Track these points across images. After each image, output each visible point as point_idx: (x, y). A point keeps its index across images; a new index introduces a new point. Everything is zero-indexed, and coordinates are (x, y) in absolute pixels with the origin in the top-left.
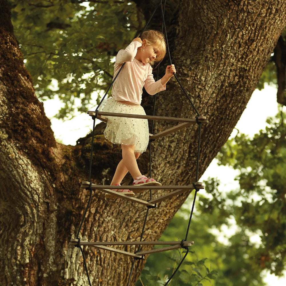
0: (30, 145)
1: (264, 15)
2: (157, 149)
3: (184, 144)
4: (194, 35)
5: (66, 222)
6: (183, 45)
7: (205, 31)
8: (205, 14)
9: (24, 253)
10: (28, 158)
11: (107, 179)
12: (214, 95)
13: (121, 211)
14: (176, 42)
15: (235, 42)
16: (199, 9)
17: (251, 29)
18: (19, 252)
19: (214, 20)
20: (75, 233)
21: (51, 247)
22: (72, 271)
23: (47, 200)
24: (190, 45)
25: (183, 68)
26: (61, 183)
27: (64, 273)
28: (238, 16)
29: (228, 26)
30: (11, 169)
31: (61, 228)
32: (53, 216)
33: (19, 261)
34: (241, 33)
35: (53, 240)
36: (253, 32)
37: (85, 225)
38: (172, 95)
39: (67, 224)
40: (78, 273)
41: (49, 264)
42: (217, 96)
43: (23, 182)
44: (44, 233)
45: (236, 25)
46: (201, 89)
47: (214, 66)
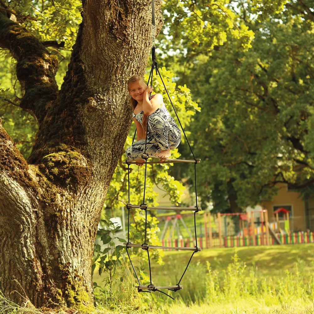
0: (16, 172)
1: (143, 49)
2: (93, 157)
3: (109, 149)
4: (100, 70)
5: (52, 223)
6: (93, 78)
7: (109, 66)
8: (107, 54)
9: (29, 251)
10: (17, 182)
11: (70, 185)
12: (123, 110)
13: (83, 206)
14: (86, 76)
15: (130, 71)
16: (101, 51)
17: (138, 59)
18: (25, 252)
19: (114, 57)
20: (61, 229)
21: (44, 243)
22: (66, 257)
23: (35, 210)
24: (99, 78)
25: (99, 94)
26: (42, 195)
27: (61, 260)
28: (129, 52)
29: (124, 60)
30: (7, 193)
31: (49, 228)
32: (41, 220)
33: (27, 258)
34: (133, 64)
35: (44, 238)
36: (139, 61)
37: (66, 222)
38: (95, 116)
39: (53, 224)
40: (71, 258)
41: (47, 255)
42: (124, 111)
43: (17, 200)
44: (37, 234)
45: (129, 59)
46: (114, 108)
47: (119, 90)
